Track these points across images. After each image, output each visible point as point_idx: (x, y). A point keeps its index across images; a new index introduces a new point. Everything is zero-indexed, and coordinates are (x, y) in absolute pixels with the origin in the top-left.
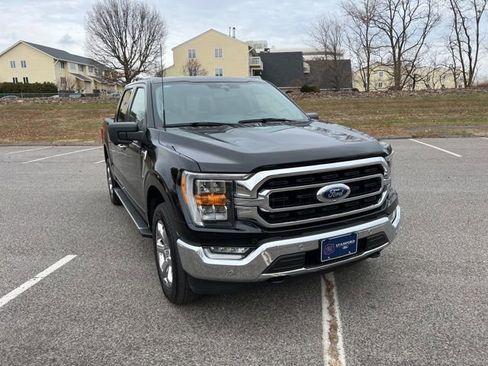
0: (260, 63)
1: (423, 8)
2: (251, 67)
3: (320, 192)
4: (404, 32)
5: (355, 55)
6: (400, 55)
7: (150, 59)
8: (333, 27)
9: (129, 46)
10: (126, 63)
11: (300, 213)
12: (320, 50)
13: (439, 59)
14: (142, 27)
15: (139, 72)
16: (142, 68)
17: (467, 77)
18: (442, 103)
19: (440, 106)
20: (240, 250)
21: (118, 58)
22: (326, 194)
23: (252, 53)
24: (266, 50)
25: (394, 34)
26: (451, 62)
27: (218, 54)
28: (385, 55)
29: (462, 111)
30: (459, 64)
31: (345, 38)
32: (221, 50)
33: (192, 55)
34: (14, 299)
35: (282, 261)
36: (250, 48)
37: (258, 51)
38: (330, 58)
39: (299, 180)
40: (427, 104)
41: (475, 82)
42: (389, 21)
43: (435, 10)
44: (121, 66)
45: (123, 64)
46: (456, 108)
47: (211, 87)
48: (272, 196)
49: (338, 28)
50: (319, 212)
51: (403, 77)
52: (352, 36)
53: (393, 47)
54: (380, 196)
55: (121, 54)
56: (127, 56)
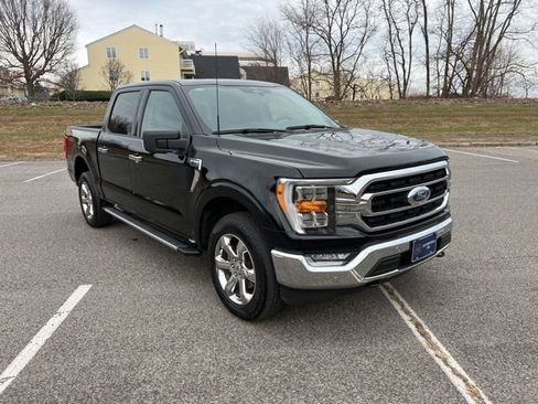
0: (193, 67)
1: (360, 18)
2: (182, 71)
3: (411, 194)
4: (342, 41)
5: (296, 63)
6: (339, 64)
7: (58, 56)
8: (272, 32)
9: (29, 39)
10: (25, 60)
11: (393, 216)
12: (259, 55)
13: (376, 70)
14: (46, 17)
15: (43, 72)
16: (48, 67)
17: (402, 89)
18: (385, 114)
19: (383, 117)
20: (341, 256)
21: (15, 54)
22: (415, 197)
23: (183, 55)
24: (197, 52)
25: (332, 43)
26: (386, 74)
27: (144, 54)
28: (324, 64)
29: (405, 122)
30: (394, 76)
31: (285, 44)
32: (146, 50)
33: (111, 54)
34: (51, 338)
35: (383, 264)
36: (180, 49)
37: (189, 53)
38: (271, 65)
39: (393, 184)
40: (371, 114)
41: (409, 93)
42: (327, 29)
43: (371, 20)
44: (19, 63)
45: (21, 60)
46: (399, 119)
47: (244, 91)
48: (374, 199)
49: (277, 33)
50: (407, 214)
51: (343, 87)
52: (293, 42)
53: (332, 56)
54: (443, 198)
55: (19, 49)
56: (27, 52)
